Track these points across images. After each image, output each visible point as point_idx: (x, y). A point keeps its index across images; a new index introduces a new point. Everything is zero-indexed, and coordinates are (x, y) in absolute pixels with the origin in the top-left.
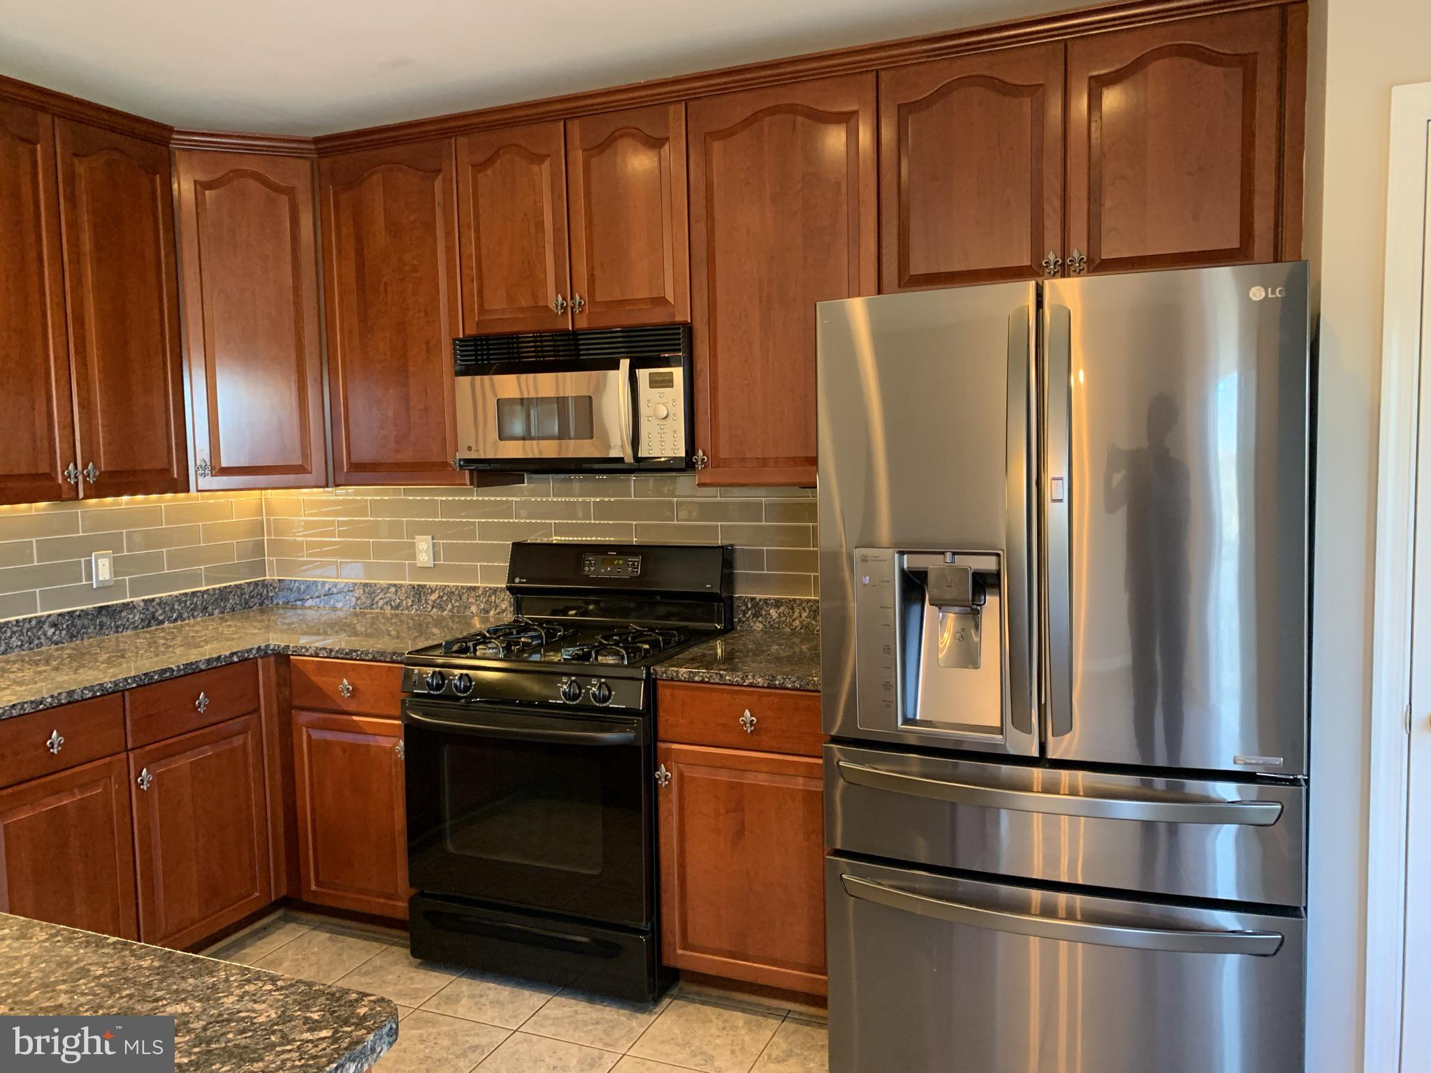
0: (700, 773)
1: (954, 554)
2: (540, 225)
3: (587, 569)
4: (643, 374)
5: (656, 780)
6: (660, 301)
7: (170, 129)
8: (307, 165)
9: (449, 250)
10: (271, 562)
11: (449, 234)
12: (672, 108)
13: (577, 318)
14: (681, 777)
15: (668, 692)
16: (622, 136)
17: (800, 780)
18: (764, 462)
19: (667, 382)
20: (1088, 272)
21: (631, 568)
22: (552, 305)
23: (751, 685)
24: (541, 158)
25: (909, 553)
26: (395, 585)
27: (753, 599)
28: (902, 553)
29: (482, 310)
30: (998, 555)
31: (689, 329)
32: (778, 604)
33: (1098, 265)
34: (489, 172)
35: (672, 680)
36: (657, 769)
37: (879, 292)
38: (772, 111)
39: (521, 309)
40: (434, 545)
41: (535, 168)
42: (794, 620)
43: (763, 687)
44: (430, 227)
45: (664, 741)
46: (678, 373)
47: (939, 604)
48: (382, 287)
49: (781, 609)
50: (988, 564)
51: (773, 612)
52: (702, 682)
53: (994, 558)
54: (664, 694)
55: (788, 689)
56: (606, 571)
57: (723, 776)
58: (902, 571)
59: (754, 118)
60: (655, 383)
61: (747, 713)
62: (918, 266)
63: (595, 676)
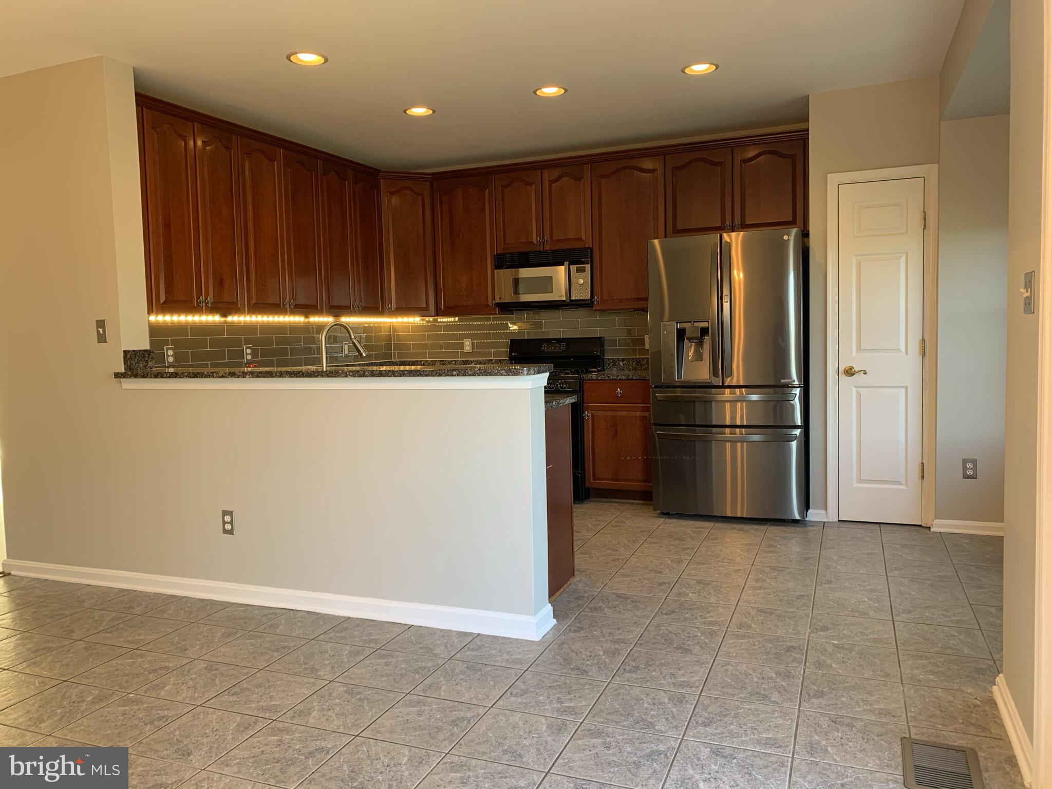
0: (600, 413)
1: (694, 322)
2: (530, 209)
3: (543, 348)
4: (573, 268)
5: (583, 417)
6: (579, 239)
7: (379, 171)
8: (428, 183)
9: (491, 220)
10: (395, 353)
11: (491, 213)
12: (585, 166)
13: (545, 246)
14: (593, 416)
15: (588, 385)
16: (564, 176)
17: (638, 413)
18: (621, 301)
19: (583, 270)
20: (741, 228)
21: (563, 347)
22: (535, 241)
23: (620, 379)
24: (530, 184)
25: (679, 323)
26: (455, 360)
27: (612, 359)
28: (677, 323)
29: (505, 243)
30: (708, 321)
31: (592, 250)
32: (623, 360)
33: (744, 226)
34: (509, 188)
35: (590, 380)
36: (584, 412)
37: (665, 237)
38: (624, 168)
39: (522, 243)
40: (472, 342)
41: (529, 187)
42: (630, 366)
43: (625, 380)
44: (483, 211)
45: (586, 403)
46: (588, 267)
47: (690, 339)
48: (461, 235)
49: (624, 362)
50: (705, 325)
51: (621, 364)
52: (601, 380)
53: (707, 323)
54: (586, 386)
55: (634, 380)
56: (552, 349)
57: (610, 413)
58: (677, 329)
59: (618, 170)
60: (578, 270)
61: (619, 390)
62: (680, 226)
63: (560, 380)
